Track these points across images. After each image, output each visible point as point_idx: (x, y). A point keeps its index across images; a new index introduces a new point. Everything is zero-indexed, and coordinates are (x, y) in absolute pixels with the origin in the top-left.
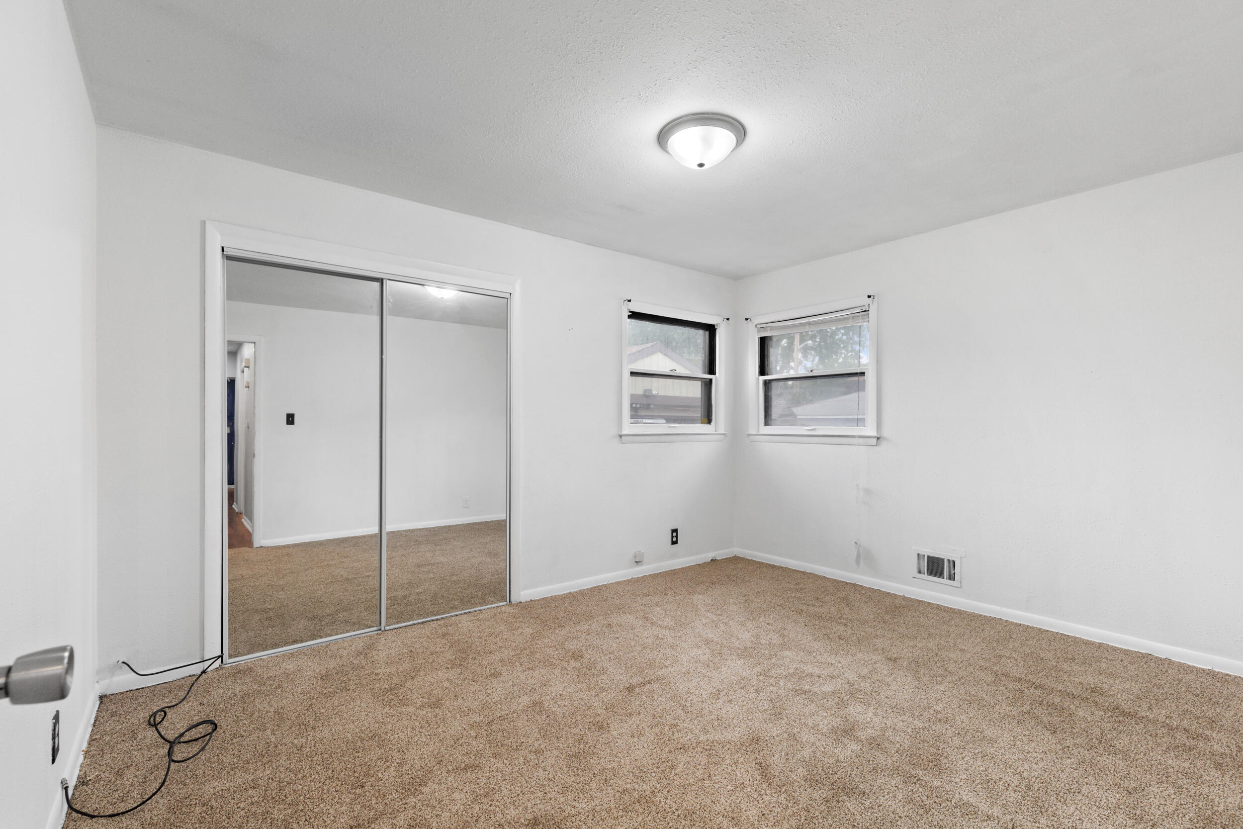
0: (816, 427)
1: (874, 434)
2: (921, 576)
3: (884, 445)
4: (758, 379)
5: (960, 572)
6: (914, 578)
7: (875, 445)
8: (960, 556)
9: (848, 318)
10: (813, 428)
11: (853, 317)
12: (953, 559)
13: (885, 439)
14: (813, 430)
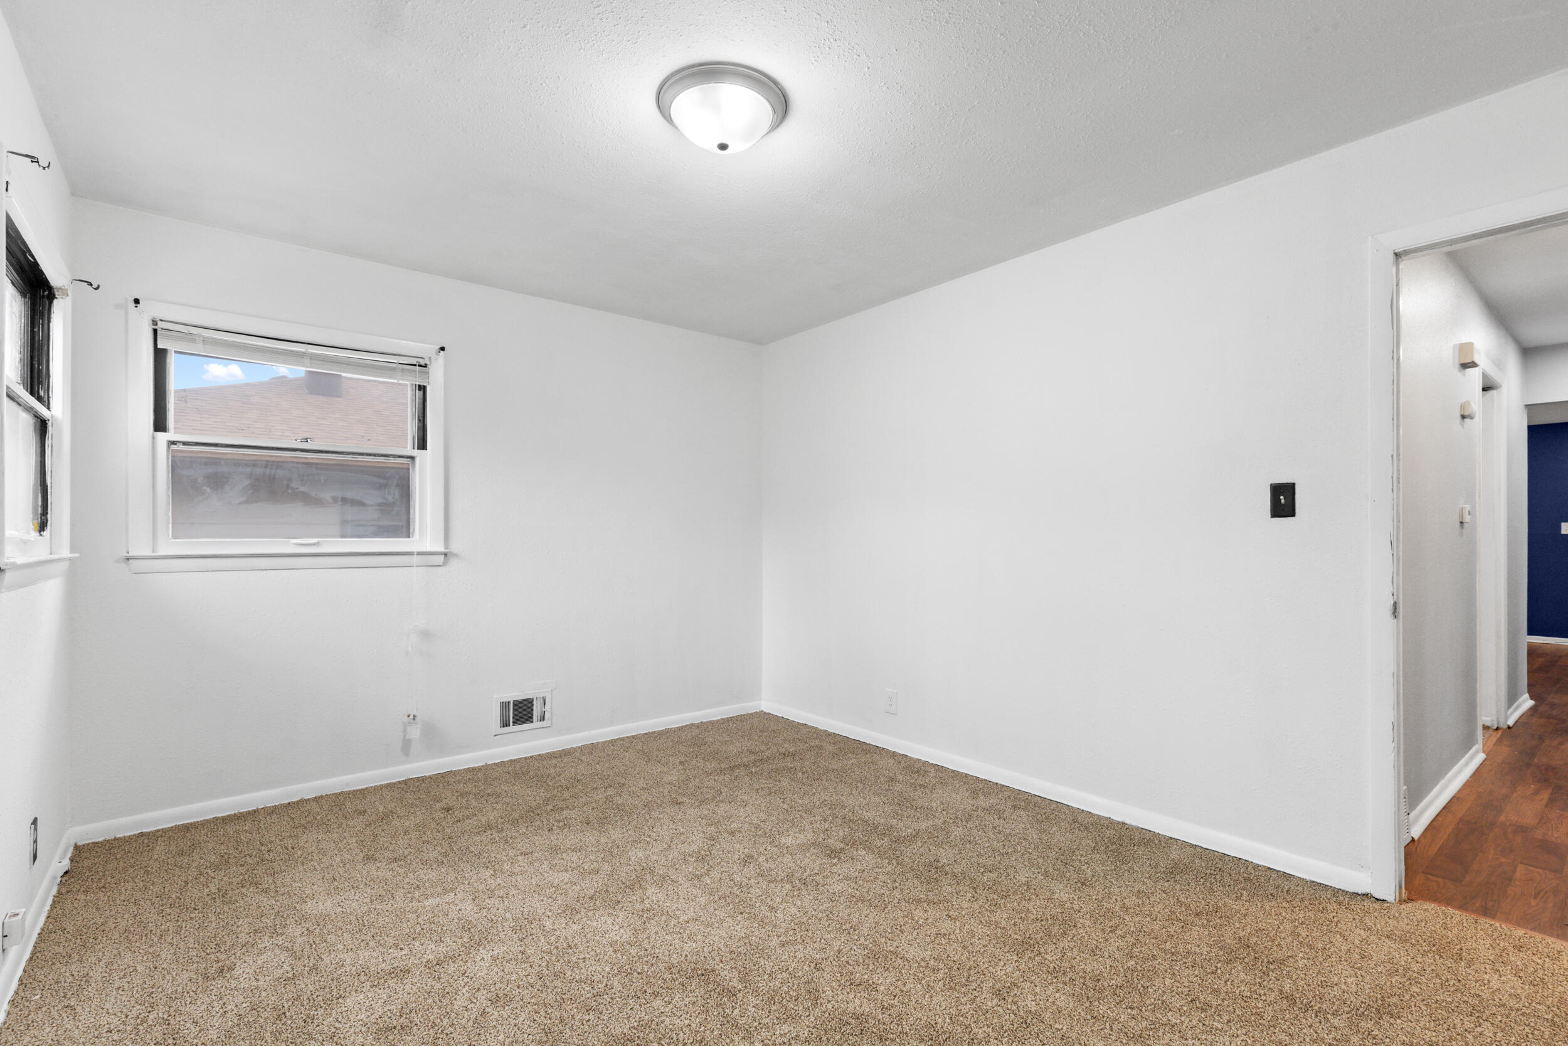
0: (320, 539)
1: (442, 549)
2: (506, 729)
3: (453, 563)
4: (153, 438)
5: (551, 708)
6: (495, 736)
7: (441, 564)
8: (550, 689)
9: (394, 369)
10: (314, 540)
11: (403, 370)
12: (542, 695)
13: (455, 555)
14: (314, 544)
